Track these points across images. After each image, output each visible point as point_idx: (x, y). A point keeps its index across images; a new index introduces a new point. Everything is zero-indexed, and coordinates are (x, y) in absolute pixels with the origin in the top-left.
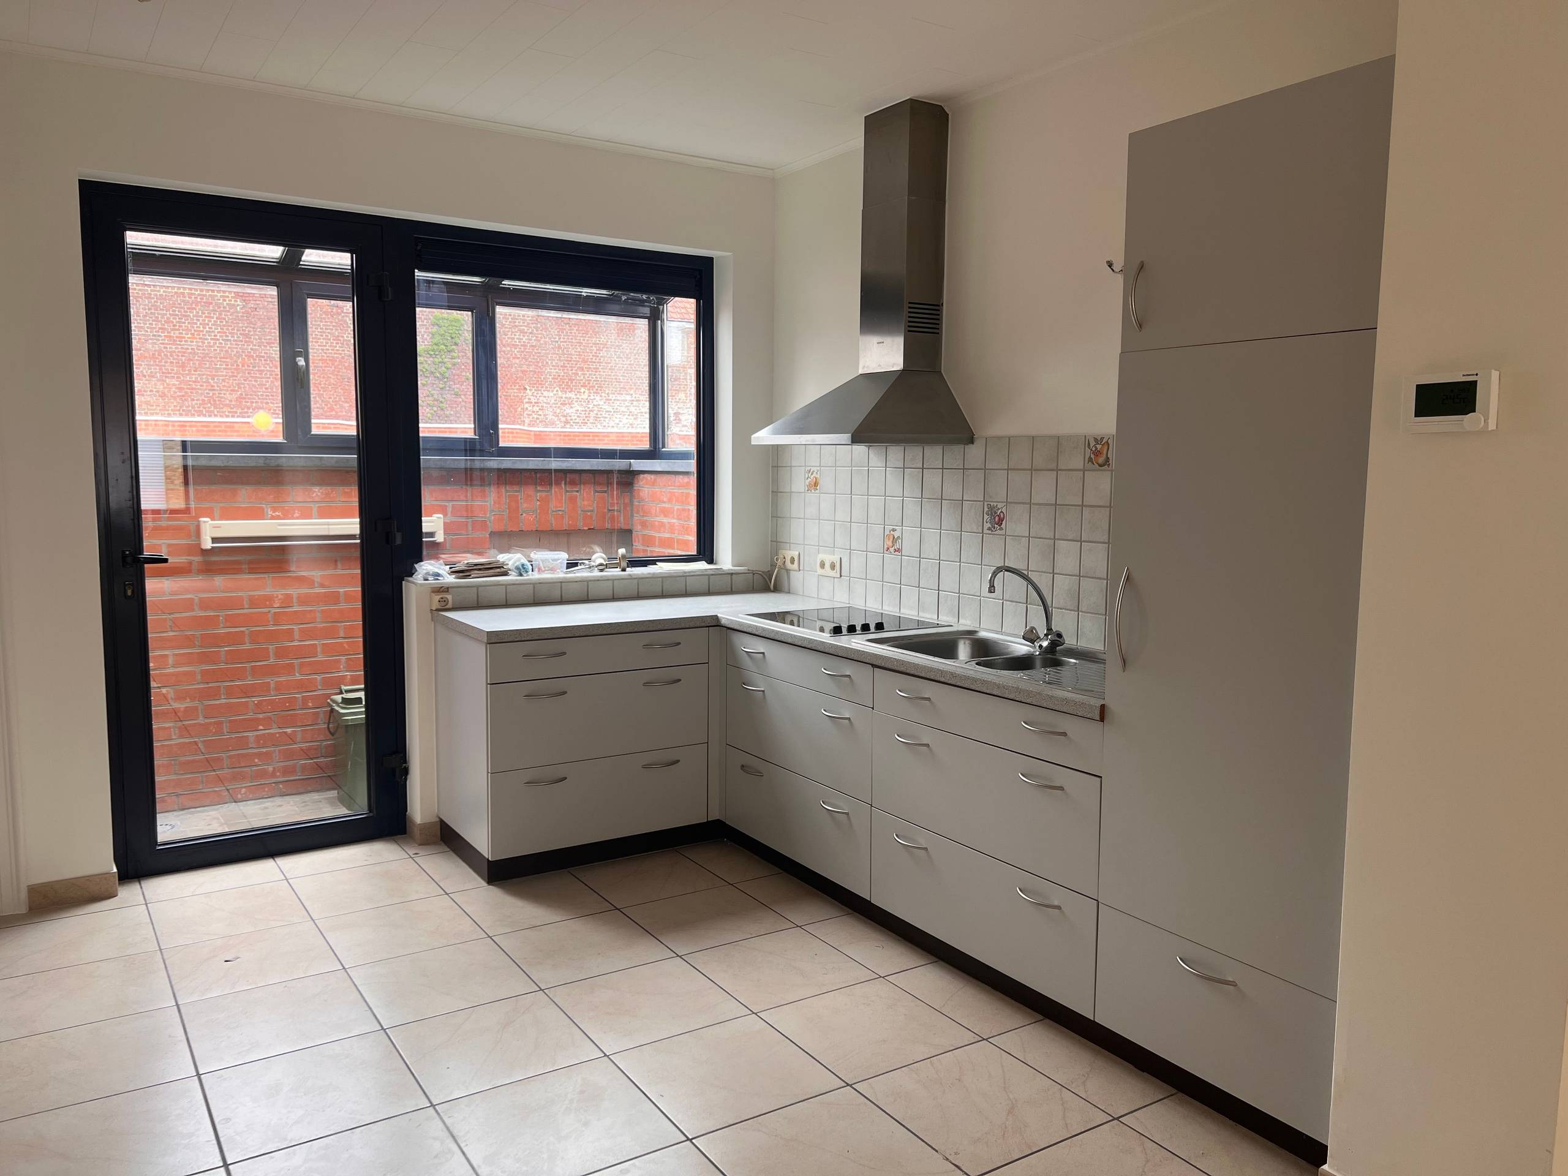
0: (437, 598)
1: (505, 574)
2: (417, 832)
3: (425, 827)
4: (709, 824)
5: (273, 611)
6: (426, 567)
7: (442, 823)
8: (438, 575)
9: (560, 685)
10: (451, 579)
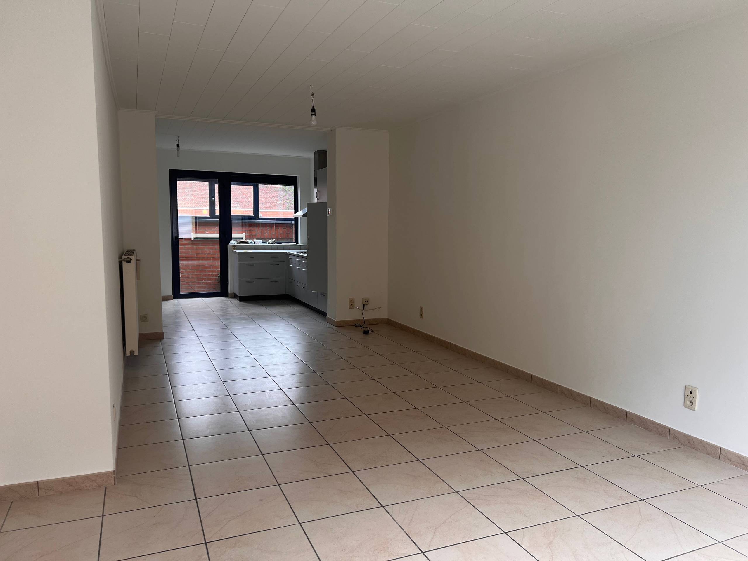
0: (233, 247)
1: (249, 244)
2: (229, 295)
3: (231, 294)
4: (286, 295)
5: (206, 254)
6: (232, 242)
7: (234, 293)
8: (234, 243)
9: (253, 263)
10: (236, 244)
